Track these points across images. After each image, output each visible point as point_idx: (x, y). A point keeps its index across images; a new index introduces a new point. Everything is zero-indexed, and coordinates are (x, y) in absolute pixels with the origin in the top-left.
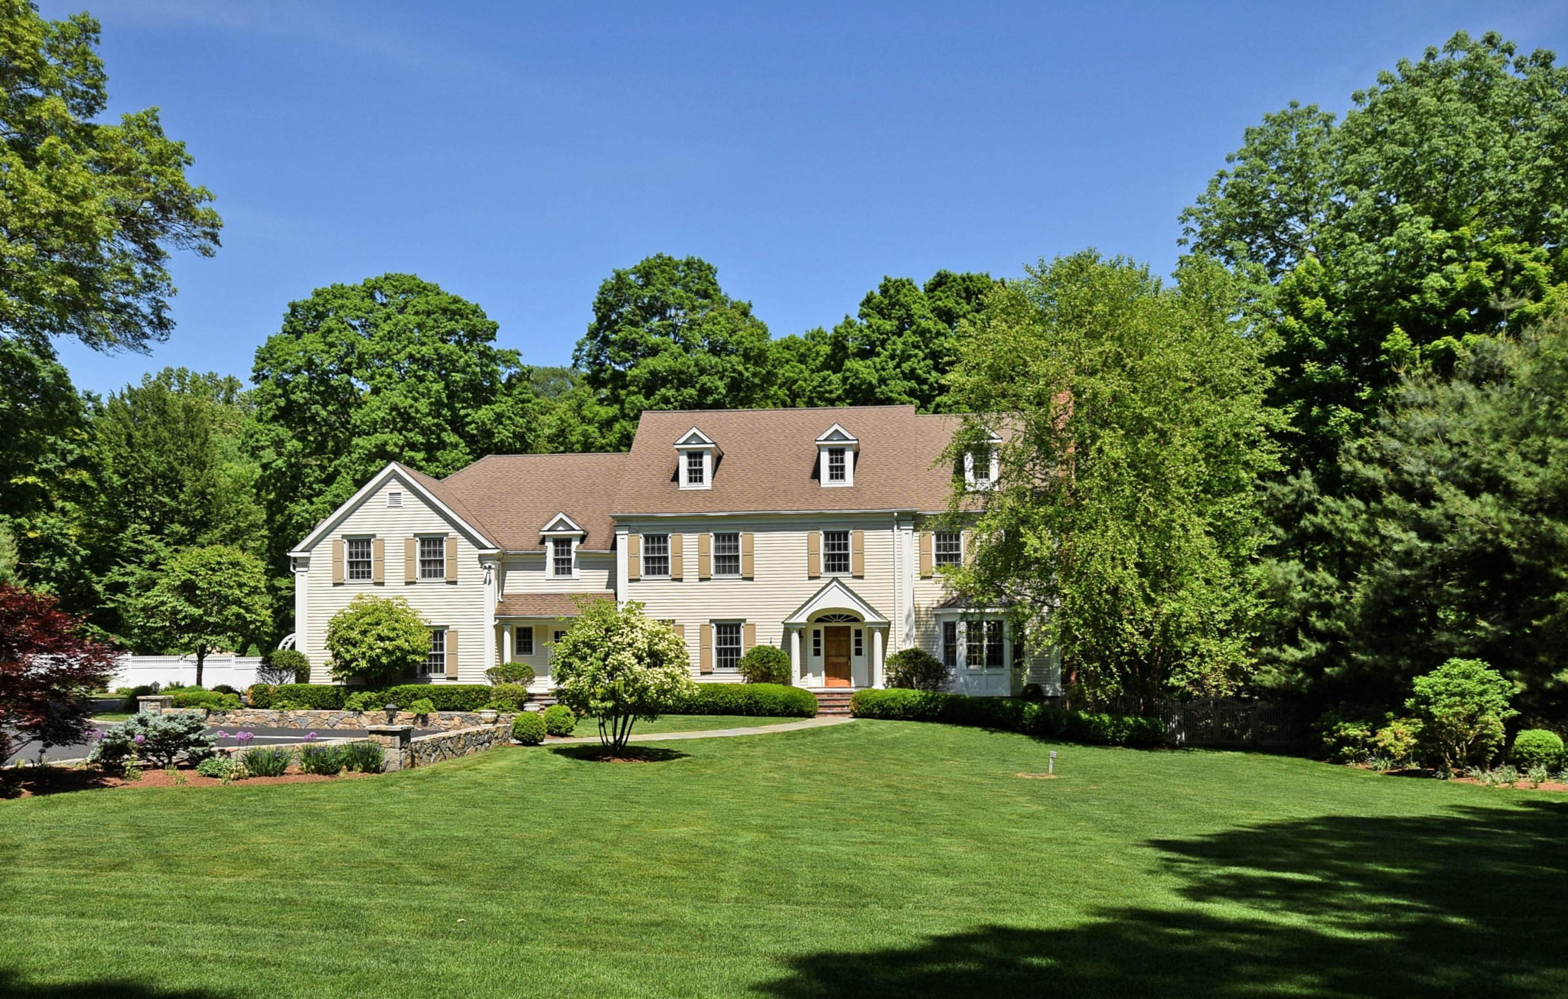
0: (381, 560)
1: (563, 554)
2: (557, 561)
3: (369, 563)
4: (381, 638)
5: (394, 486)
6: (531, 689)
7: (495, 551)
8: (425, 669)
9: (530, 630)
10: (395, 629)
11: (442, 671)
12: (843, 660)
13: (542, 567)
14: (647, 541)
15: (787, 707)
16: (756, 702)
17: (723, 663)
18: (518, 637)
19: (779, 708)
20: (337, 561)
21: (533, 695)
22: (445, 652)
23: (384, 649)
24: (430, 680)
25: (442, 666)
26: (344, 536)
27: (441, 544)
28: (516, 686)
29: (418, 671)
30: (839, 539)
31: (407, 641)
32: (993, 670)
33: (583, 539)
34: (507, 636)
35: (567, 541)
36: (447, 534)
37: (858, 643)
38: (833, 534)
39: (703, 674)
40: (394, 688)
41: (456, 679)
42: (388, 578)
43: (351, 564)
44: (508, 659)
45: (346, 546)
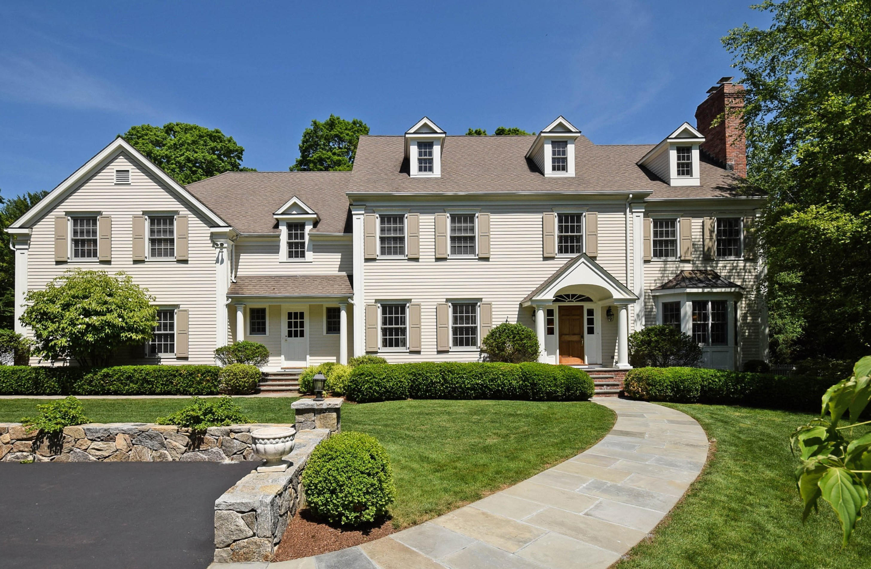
0: (108, 238)
1: (296, 238)
2: (290, 245)
3: (95, 241)
4: (87, 313)
5: (122, 163)
6: (264, 369)
7: (227, 230)
8: (154, 350)
9: (263, 311)
10: (105, 303)
11: (172, 351)
12: (576, 338)
13: (275, 249)
14: (382, 222)
15: (568, 389)
16: (534, 384)
17: (458, 342)
18: (252, 318)
19: (560, 391)
20: (60, 238)
21: (267, 375)
22: (175, 332)
23: (88, 325)
24: (159, 360)
25: (172, 346)
26: (67, 213)
27: (172, 223)
28: (249, 366)
29: (147, 351)
30: (572, 221)
31: (119, 316)
32: (719, 348)
33: (316, 224)
34: (240, 316)
35: (301, 226)
36: (177, 212)
37: (591, 322)
38: (567, 216)
39: (439, 352)
40: (105, 370)
41: (186, 359)
42: (115, 256)
43: (76, 242)
44: (241, 337)
45: (70, 224)
